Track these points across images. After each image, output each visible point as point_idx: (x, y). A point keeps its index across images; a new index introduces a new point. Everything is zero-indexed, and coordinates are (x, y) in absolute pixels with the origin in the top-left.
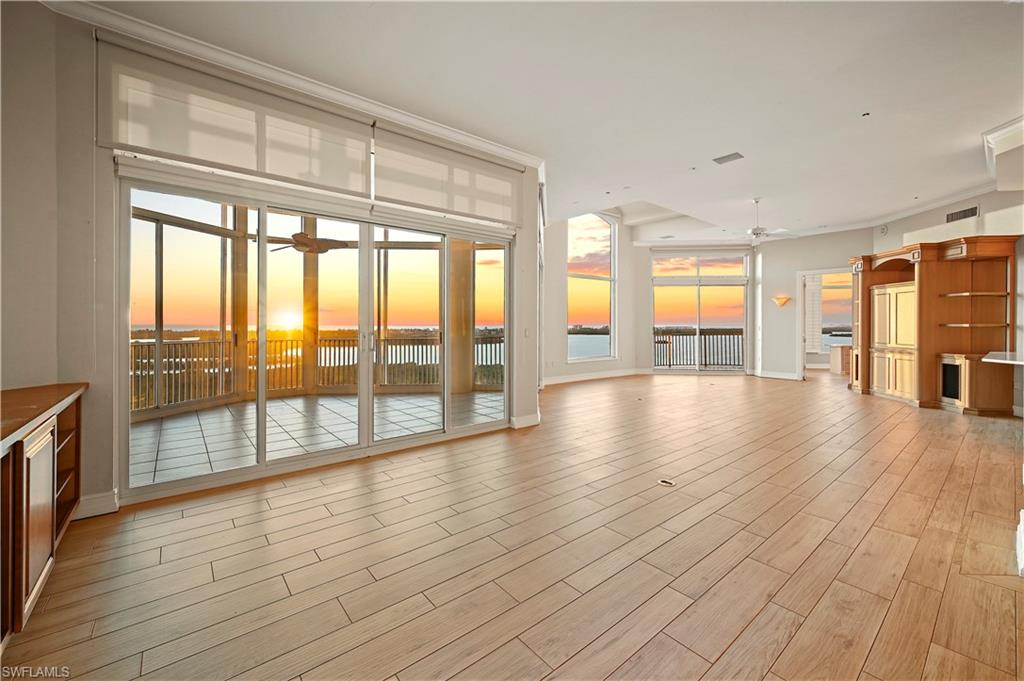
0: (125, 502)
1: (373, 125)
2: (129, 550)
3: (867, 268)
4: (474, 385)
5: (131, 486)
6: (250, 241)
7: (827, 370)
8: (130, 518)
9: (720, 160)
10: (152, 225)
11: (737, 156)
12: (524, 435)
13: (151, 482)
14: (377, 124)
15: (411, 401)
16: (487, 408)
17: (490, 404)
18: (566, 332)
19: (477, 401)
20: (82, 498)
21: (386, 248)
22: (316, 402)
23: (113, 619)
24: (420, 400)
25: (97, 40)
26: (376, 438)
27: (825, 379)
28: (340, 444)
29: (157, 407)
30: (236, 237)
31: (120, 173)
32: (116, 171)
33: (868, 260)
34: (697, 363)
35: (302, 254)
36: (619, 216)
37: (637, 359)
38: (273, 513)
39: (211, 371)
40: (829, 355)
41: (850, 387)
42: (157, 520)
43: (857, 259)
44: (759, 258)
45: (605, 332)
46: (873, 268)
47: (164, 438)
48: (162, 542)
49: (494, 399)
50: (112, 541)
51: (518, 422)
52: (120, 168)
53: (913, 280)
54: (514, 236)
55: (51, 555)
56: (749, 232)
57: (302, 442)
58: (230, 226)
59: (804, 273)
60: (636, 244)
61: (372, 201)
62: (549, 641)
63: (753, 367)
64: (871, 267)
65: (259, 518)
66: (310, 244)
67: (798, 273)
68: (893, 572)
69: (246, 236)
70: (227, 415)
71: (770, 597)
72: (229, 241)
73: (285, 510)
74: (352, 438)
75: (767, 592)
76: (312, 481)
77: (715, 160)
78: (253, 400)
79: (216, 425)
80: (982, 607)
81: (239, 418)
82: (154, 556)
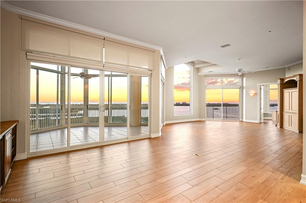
0: (29, 157)
1: (104, 39)
2: (30, 169)
3: (282, 82)
4: (141, 123)
5: (30, 152)
6: (66, 75)
7: (271, 120)
8: (30, 161)
9: (223, 47)
10: (36, 70)
11: (228, 45)
12: (154, 140)
13: (36, 151)
14: (105, 39)
15: (119, 129)
16: (145, 131)
17: (145, 130)
18: (174, 105)
19: (142, 129)
20: (17, 155)
21: (111, 77)
22: (88, 128)
23: (28, 185)
24: (122, 128)
25: (21, 18)
26: (105, 140)
27: (270, 123)
28: (94, 141)
29: (37, 129)
30: (62, 74)
31: (28, 58)
32: (27, 57)
33: (282, 80)
34: (222, 116)
35: (83, 79)
36: (193, 64)
37: (200, 115)
38: (72, 161)
39: (54, 118)
40: (272, 114)
41: (276, 126)
42: (38, 161)
43: (278, 79)
44: (244, 79)
45: (188, 105)
46: (284, 83)
47: (39, 139)
48: (40, 167)
49: (146, 128)
50: (26, 166)
51: (153, 136)
52: (28, 56)
53: (297, 87)
54: (152, 73)
55: (11, 168)
56: (237, 70)
57: (82, 141)
58: (60, 70)
59: (260, 84)
60: (199, 74)
61: (104, 63)
62: (147, 194)
63: (242, 118)
64: (283, 82)
65: (68, 162)
66: (85, 76)
67: (258, 84)
68: (259, 181)
69: (65, 73)
70: (59, 132)
71: (216, 187)
72: (60, 75)
73: (76, 160)
74: (98, 140)
75: (216, 185)
76: (85, 152)
77: (221, 47)
78: (67, 128)
79: (55, 135)
80: (282, 191)
81: (63, 133)
82: (38, 171)
